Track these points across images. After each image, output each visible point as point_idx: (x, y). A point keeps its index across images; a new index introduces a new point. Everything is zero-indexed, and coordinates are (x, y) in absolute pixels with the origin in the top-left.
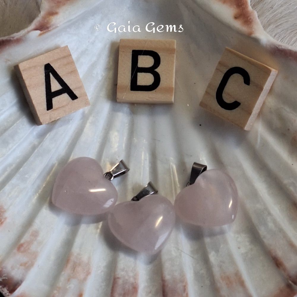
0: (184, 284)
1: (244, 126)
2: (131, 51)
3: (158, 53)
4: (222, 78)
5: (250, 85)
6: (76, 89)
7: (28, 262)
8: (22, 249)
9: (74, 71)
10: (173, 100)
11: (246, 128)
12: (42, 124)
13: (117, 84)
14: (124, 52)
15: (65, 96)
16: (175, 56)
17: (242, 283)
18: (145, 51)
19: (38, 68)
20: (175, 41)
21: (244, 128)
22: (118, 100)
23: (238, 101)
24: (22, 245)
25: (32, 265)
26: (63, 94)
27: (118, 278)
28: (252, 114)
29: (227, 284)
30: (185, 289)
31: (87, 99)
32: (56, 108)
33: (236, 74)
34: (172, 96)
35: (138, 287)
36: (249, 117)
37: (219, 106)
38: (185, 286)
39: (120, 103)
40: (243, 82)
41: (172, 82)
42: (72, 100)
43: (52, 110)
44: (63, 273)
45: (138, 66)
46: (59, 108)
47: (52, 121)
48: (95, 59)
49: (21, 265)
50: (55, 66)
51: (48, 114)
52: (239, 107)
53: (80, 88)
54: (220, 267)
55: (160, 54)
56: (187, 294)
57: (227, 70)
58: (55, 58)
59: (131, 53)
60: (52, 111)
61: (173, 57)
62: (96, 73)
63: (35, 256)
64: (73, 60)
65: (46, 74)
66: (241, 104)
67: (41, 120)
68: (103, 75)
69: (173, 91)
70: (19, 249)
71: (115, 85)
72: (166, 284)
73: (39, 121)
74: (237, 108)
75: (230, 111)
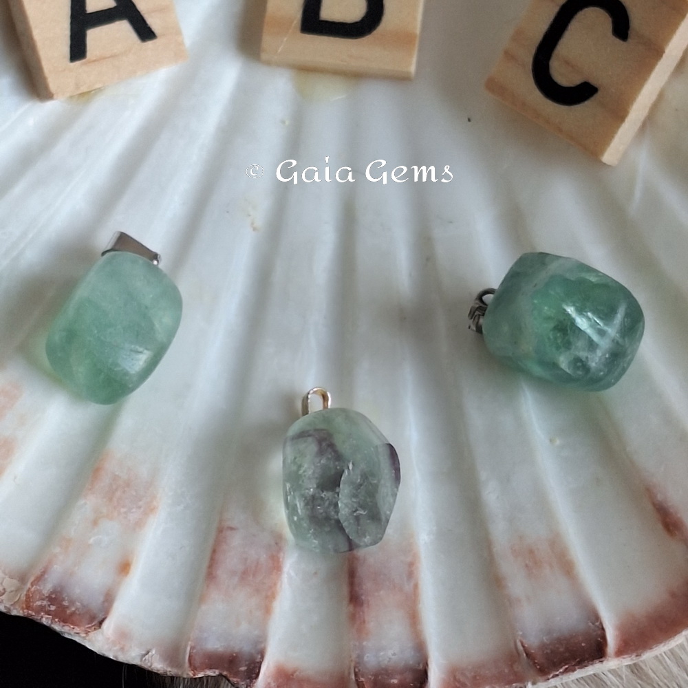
0: (409, 559)
1: (602, 151)
5: (629, 40)
6: (153, 12)
10: (413, 69)
11: (608, 157)
12: (55, 96)
15: (123, 28)
17: (567, 568)
21: (602, 156)
22: (263, 56)
26: (117, 22)
27: (232, 529)
28: (626, 120)
29: (527, 566)
30: (411, 571)
31: (180, 44)
32: (95, 59)
33: (591, 8)
34: (412, 57)
35: (284, 557)
36: (618, 127)
37: (538, 93)
38: (411, 564)
39: (268, 63)
40: (611, 32)
41: (415, 19)
42: (140, 41)
43: (83, 61)
46: (104, 58)
47: (80, 92)
51: (71, 70)
52: (592, 99)
53: (165, 10)
54: (511, 521)
56: (416, 586)
60: (84, 64)
63: (7, 449)
66: (599, 91)
67: (52, 87)
69: (415, 43)
73: (46, 87)
74: (586, 102)
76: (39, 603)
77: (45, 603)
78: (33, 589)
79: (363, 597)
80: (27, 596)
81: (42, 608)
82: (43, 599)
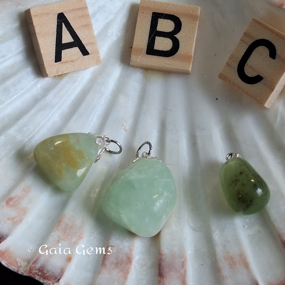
0: (183, 260)
1: (265, 102)
2: (152, 14)
3: (180, 19)
4: (246, 51)
5: (276, 59)
6: (88, 44)
7: (16, 217)
8: (11, 203)
9: (88, 25)
10: (190, 69)
11: (267, 105)
12: (48, 76)
13: (132, 47)
14: (143, 13)
15: (76, 50)
16: (198, 23)
17: (246, 265)
18: (166, 14)
19: (51, 16)
20: (200, 8)
21: (265, 104)
22: (131, 63)
23: (261, 75)
24: (11, 199)
25: (21, 221)
26: (74, 48)
27: (112, 246)
28: (274, 90)
29: (230, 264)
30: (183, 265)
31: (98, 57)
32: (64, 61)
33: (261, 46)
34: (190, 65)
35: (133, 258)
36: (271, 93)
37: (240, 79)
38: (183, 262)
39: (133, 66)
40: (269, 56)
41: (192, 50)
42: (82, 55)
44: (53, 233)
45: (156, 30)
46: (68, 62)
47: (58, 74)
48: (112, 17)
49: (8, 219)
50: (69, 17)
51: (55, 66)
52: (261, 81)
53: (93, 44)
54: (224, 246)
55: (181, 20)
56: (185, 271)
57: (253, 41)
58: (70, 9)
59: (152, 15)
60: (60, 63)
61: (196, 24)
62: (111, 33)
63: (24, 212)
64: (89, 13)
65: (59, 23)
66: (264, 79)
67: (48, 72)
68: (119, 36)
69: (191, 60)
70: (8, 203)
71: (130, 47)
72: (163, 258)
73: (45, 72)
74: (258, 83)
75: (251, 85)
76: (34, 271)
77: (37, 271)
78: (32, 266)
79: (164, 274)
80: (30, 268)
81: (36, 273)
82: (37, 270)
